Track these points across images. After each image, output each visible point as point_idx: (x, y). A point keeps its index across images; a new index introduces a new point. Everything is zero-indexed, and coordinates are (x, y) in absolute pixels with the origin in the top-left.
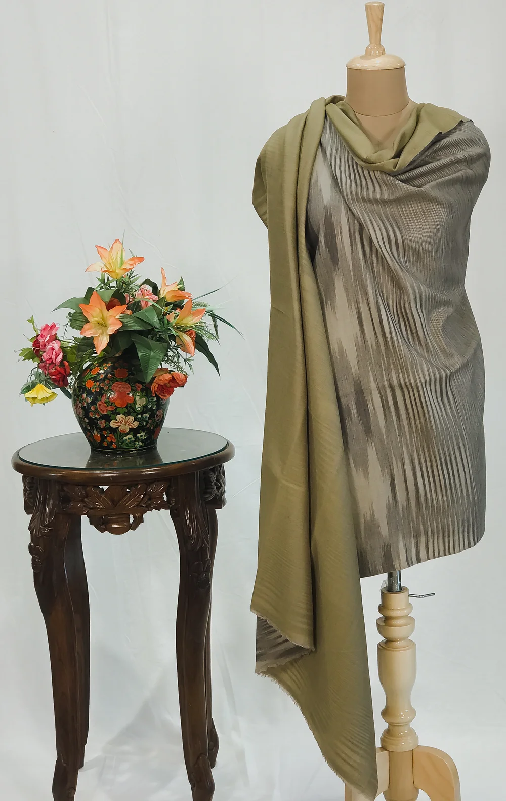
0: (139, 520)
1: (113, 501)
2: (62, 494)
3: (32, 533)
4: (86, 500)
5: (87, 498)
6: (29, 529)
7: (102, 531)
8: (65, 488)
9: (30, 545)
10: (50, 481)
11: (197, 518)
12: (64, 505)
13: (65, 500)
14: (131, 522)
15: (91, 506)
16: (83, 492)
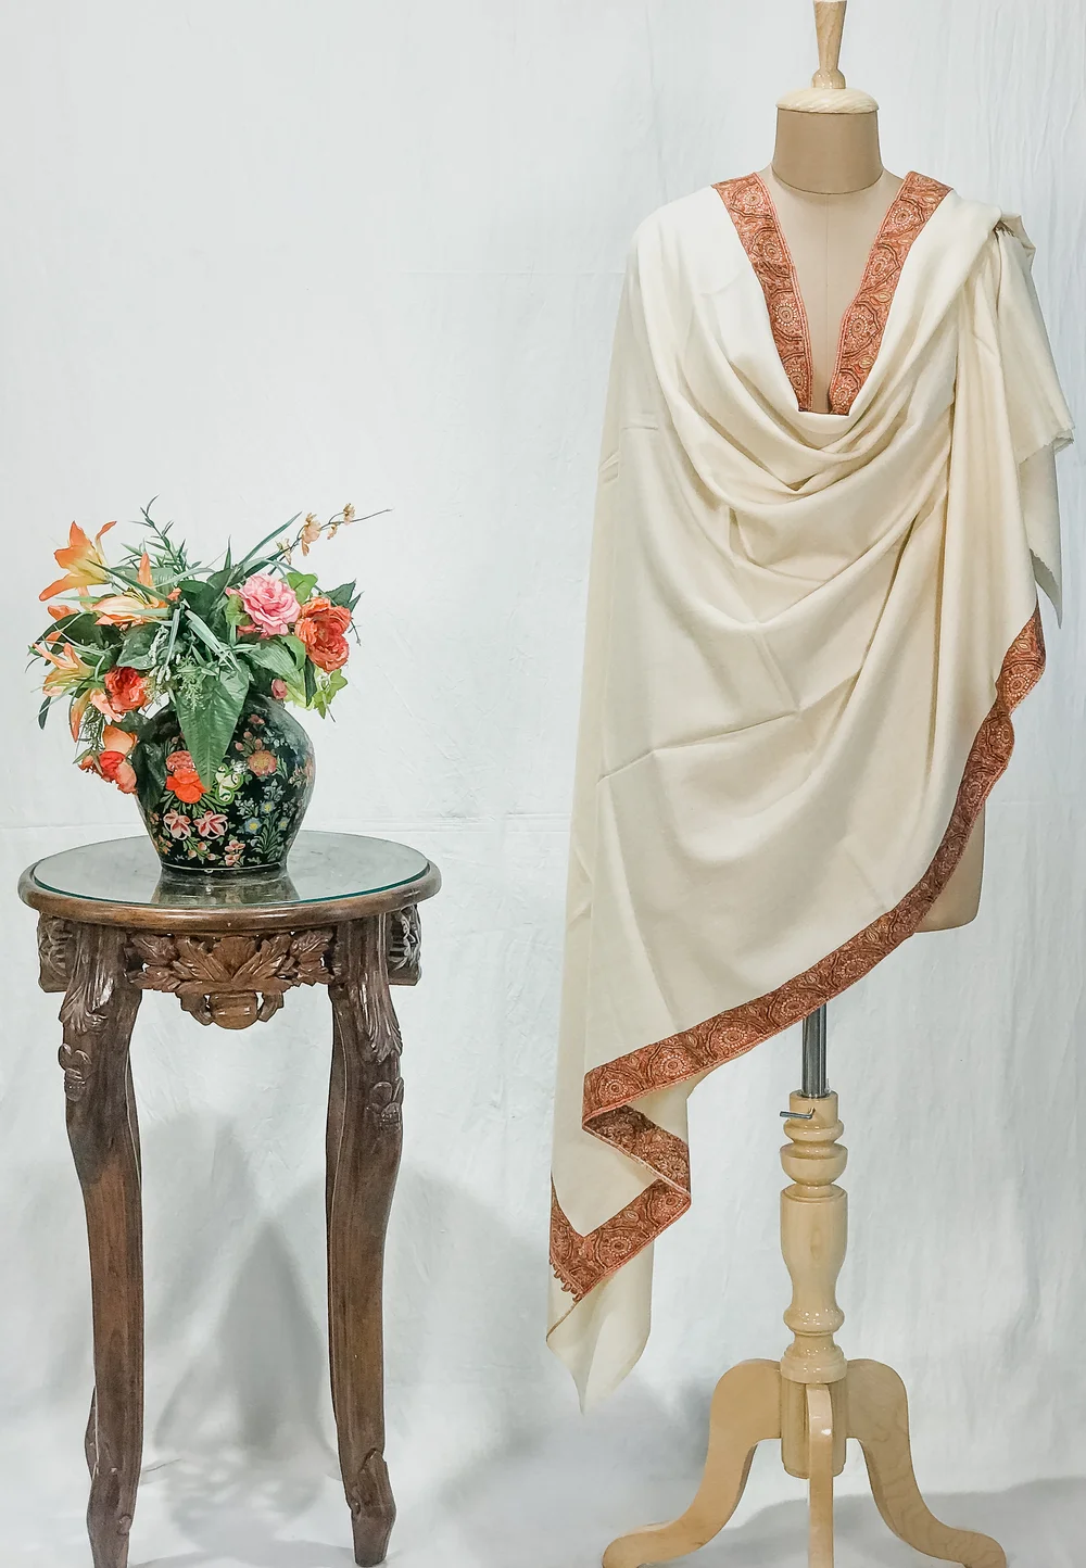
0: (275, 1003)
1: (227, 966)
2: (129, 952)
3: (65, 1026)
4: (175, 963)
5: (177, 957)
6: (60, 1018)
7: (204, 1022)
8: (134, 941)
9: (61, 1048)
10: (105, 928)
12: (130, 974)
13: (133, 963)
14: (259, 1005)
15: (183, 975)
16: (171, 947)
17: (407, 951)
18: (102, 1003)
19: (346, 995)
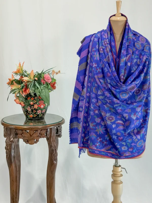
0: (37, 141)
1: (30, 135)
2: (16, 132)
3: (6, 143)
4: (22, 134)
5: (23, 133)
6: (5, 142)
7: (27, 143)
8: (16, 131)
9: (5, 147)
10: (12, 129)
11: (54, 140)
12: (16, 136)
13: (16, 134)
14: (35, 141)
15: (24, 136)
16: (22, 132)
17: (59, 133)
18: (11, 140)
19: (49, 140)
